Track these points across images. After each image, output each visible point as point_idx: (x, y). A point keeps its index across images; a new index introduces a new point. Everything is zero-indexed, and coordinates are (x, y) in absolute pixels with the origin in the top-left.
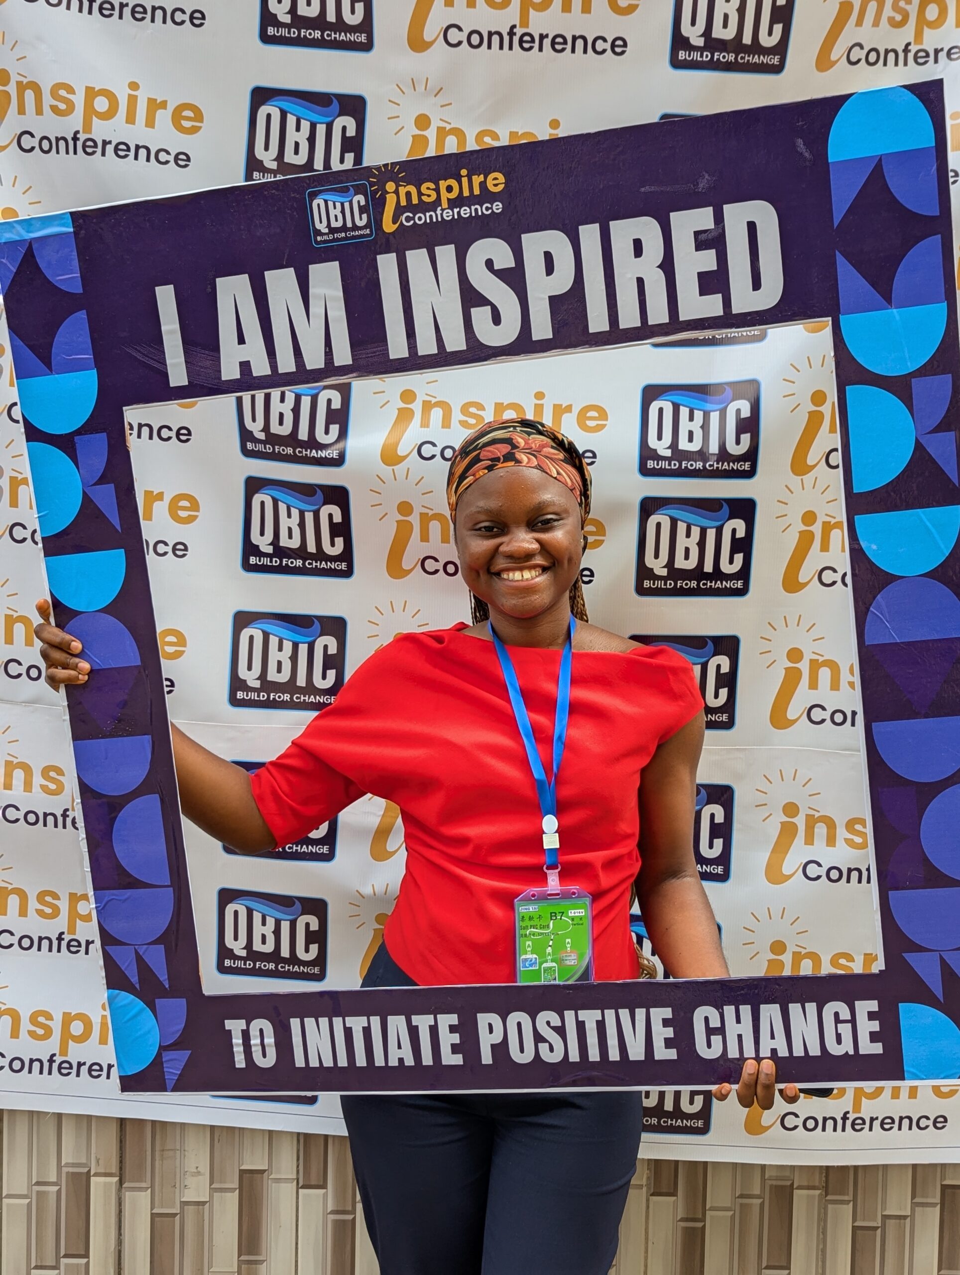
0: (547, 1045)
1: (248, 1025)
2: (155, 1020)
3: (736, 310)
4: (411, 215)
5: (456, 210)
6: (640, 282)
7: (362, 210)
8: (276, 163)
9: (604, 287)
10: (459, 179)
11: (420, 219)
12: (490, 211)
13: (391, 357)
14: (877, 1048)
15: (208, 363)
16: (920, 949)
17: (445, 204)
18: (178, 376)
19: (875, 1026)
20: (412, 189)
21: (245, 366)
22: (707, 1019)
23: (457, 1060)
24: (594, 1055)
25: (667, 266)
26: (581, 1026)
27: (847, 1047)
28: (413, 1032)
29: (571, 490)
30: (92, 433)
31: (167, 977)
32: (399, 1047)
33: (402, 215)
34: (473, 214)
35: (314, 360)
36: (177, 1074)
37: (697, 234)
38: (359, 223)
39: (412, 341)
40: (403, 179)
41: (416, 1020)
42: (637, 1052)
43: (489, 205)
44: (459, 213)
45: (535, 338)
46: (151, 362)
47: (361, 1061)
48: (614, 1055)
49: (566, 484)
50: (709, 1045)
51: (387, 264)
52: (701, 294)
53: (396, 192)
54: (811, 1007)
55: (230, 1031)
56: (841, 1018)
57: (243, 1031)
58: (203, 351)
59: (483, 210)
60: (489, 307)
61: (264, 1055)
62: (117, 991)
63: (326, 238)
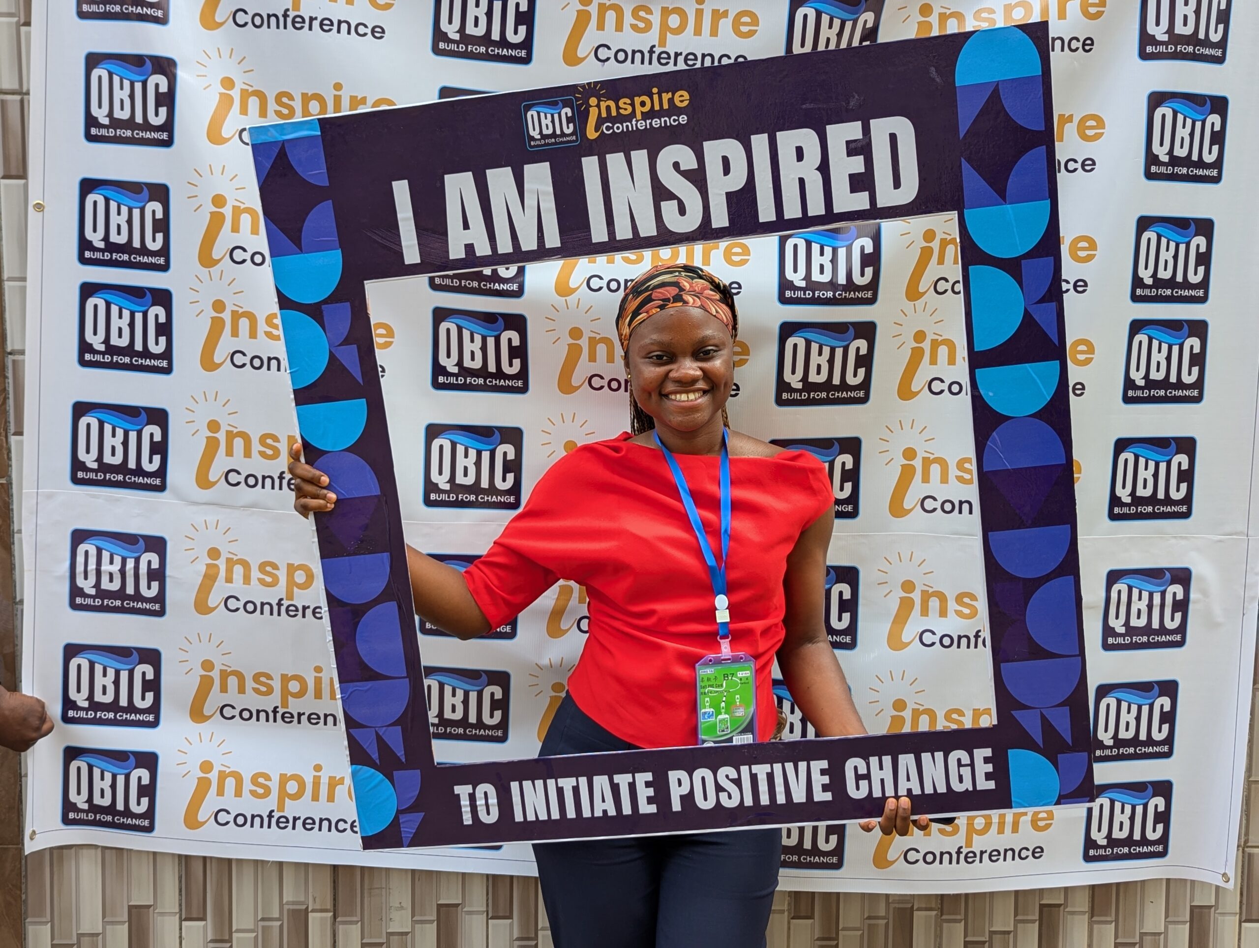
0: (726, 793)
1: (474, 789)
2: (393, 789)
3: (880, 204)
4: (610, 125)
5: (648, 122)
6: (802, 181)
7: (569, 120)
8: (458, 35)
9: (771, 186)
10: (651, 96)
11: (618, 128)
12: (677, 123)
13: (594, 241)
14: (991, 785)
15: (437, 245)
16: (1025, 707)
17: (639, 116)
18: (411, 254)
19: (989, 768)
20: (612, 104)
21: (470, 248)
22: (856, 768)
23: (652, 809)
24: (765, 800)
25: (824, 168)
26: (754, 778)
27: (967, 785)
28: (615, 789)
29: (726, 326)
30: (337, 303)
31: (403, 752)
32: (603, 801)
33: (603, 125)
34: (663, 125)
35: (529, 243)
36: (412, 832)
37: (848, 143)
38: (567, 131)
39: (611, 229)
40: (603, 95)
41: (617, 778)
42: (799, 796)
43: (676, 118)
44: (651, 124)
45: (715, 225)
46: (388, 244)
47: (571, 814)
48: (781, 799)
49: (722, 321)
50: (858, 788)
51: (590, 165)
52: (852, 191)
53: (598, 106)
54: (939, 755)
55: (458, 795)
56: (963, 763)
57: (470, 794)
58: (434, 235)
59: (671, 121)
60: (676, 202)
61: (488, 813)
62: (360, 766)
63: (538, 143)
